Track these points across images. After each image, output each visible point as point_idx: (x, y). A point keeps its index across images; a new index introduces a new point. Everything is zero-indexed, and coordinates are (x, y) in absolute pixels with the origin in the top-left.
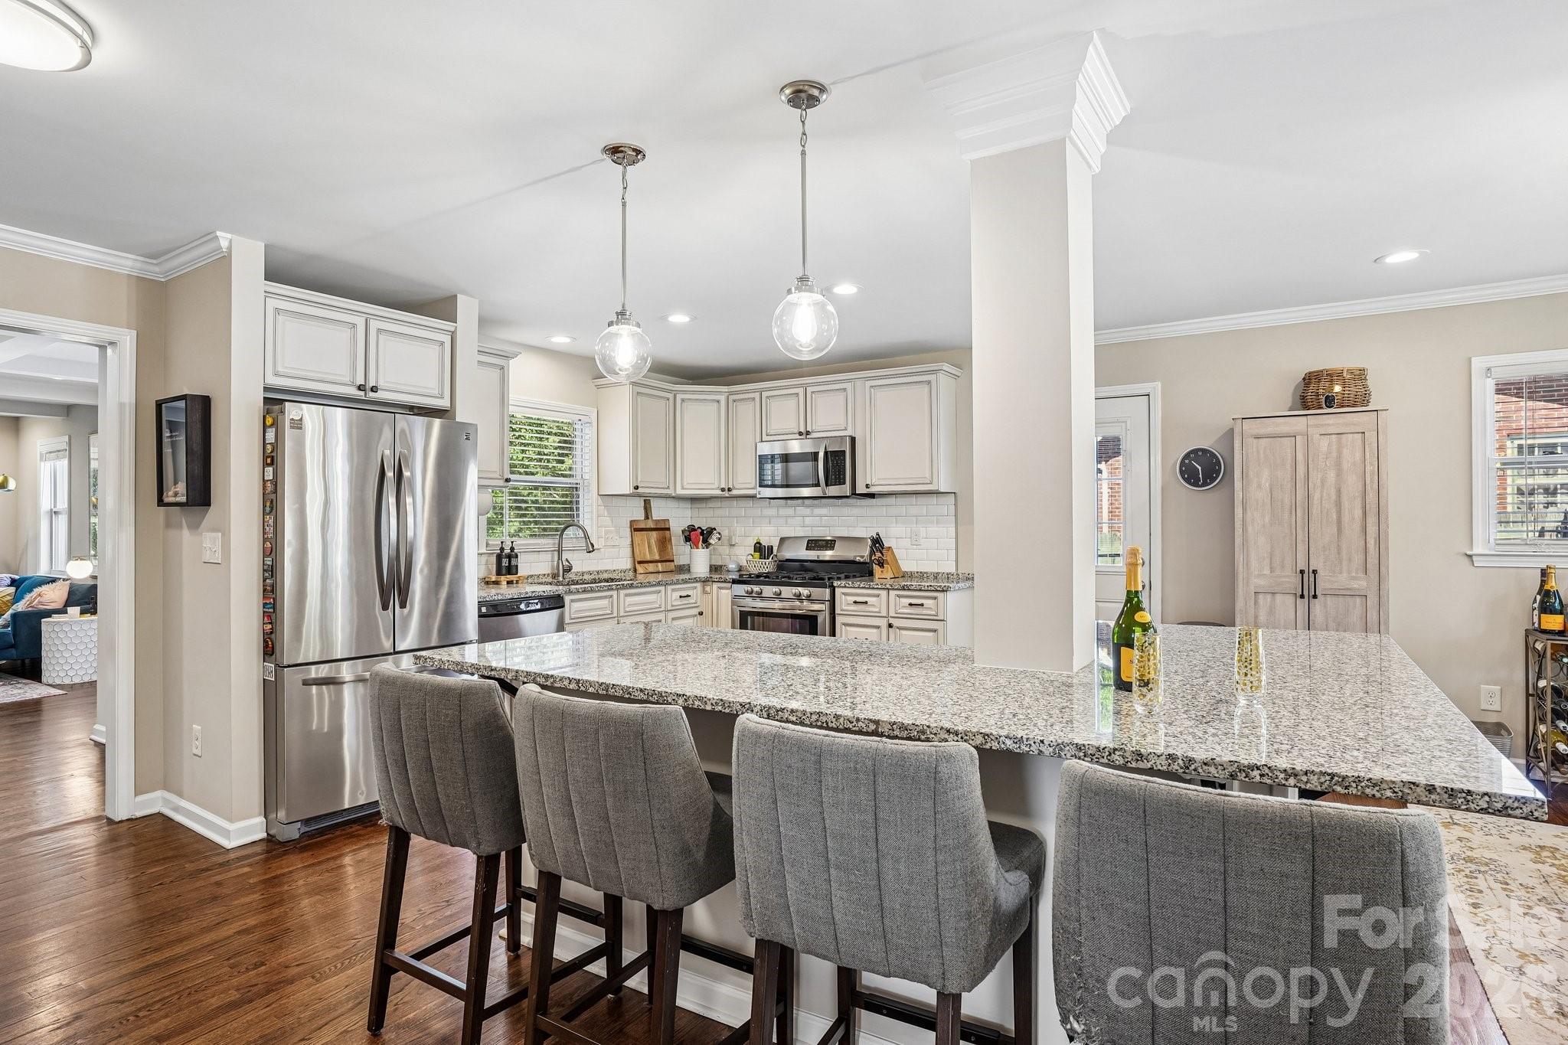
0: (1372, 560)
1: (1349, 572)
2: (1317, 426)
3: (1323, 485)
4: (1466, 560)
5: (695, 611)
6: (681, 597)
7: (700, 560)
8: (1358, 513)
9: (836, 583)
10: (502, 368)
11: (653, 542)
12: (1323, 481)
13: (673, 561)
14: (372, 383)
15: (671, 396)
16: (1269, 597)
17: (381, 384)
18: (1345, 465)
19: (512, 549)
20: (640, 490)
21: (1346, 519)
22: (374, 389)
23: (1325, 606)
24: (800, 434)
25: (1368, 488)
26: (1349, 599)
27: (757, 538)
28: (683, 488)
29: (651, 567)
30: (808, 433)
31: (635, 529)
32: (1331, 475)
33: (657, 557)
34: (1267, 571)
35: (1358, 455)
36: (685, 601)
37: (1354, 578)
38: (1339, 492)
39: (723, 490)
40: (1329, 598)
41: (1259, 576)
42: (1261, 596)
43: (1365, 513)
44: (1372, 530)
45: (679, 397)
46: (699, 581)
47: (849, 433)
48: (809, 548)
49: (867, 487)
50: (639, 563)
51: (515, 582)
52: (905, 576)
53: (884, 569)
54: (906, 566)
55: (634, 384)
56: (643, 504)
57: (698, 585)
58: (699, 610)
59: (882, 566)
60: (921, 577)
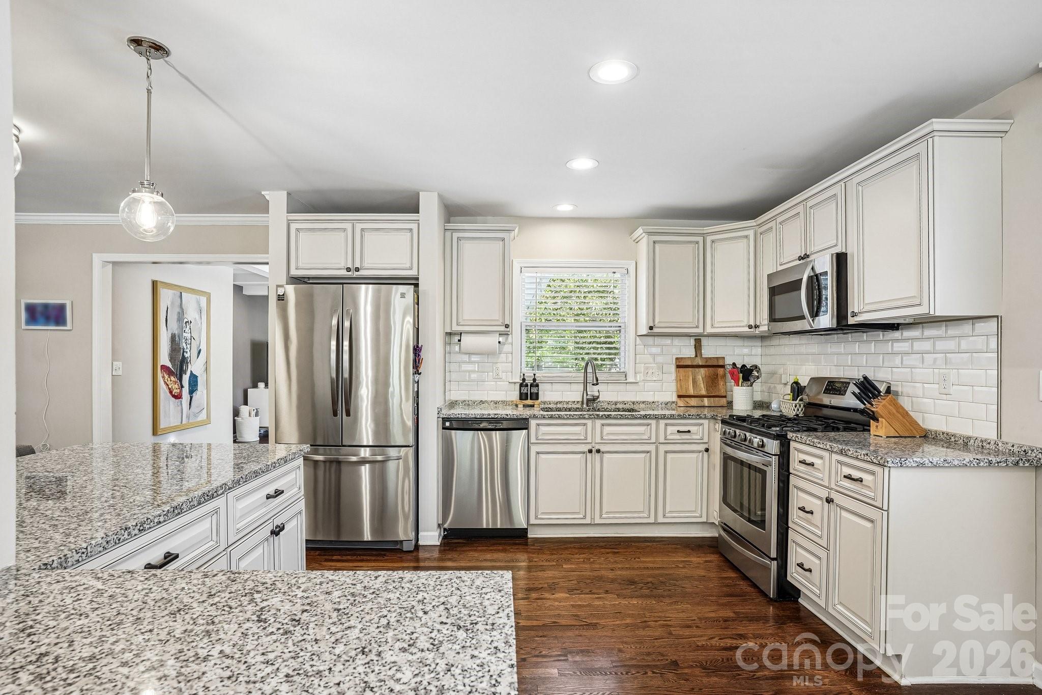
5: (702, 447)
6: (678, 431)
7: (742, 398)
9: (789, 435)
10: (503, 240)
11: (700, 378)
13: (725, 397)
14: (357, 265)
15: (700, 239)
17: (366, 265)
19: (534, 380)
20: (655, 330)
22: (357, 270)
24: (799, 259)
27: (795, 377)
28: (713, 327)
29: (693, 402)
30: (805, 257)
31: (681, 365)
33: (703, 392)
36: (682, 436)
39: (750, 327)
45: (709, 239)
46: (705, 418)
47: (838, 250)
48: (827, 391)
49: (854, 315)
50: (679, 396)
51: (533, 406)
52: (927, 436)
53: (879, 424)
54: (933, 423)
55: (650, 233)
56: (692, 342)
57: (706, 422)
58: (706, 446)
59: (876, 420)
60: (948, 440)
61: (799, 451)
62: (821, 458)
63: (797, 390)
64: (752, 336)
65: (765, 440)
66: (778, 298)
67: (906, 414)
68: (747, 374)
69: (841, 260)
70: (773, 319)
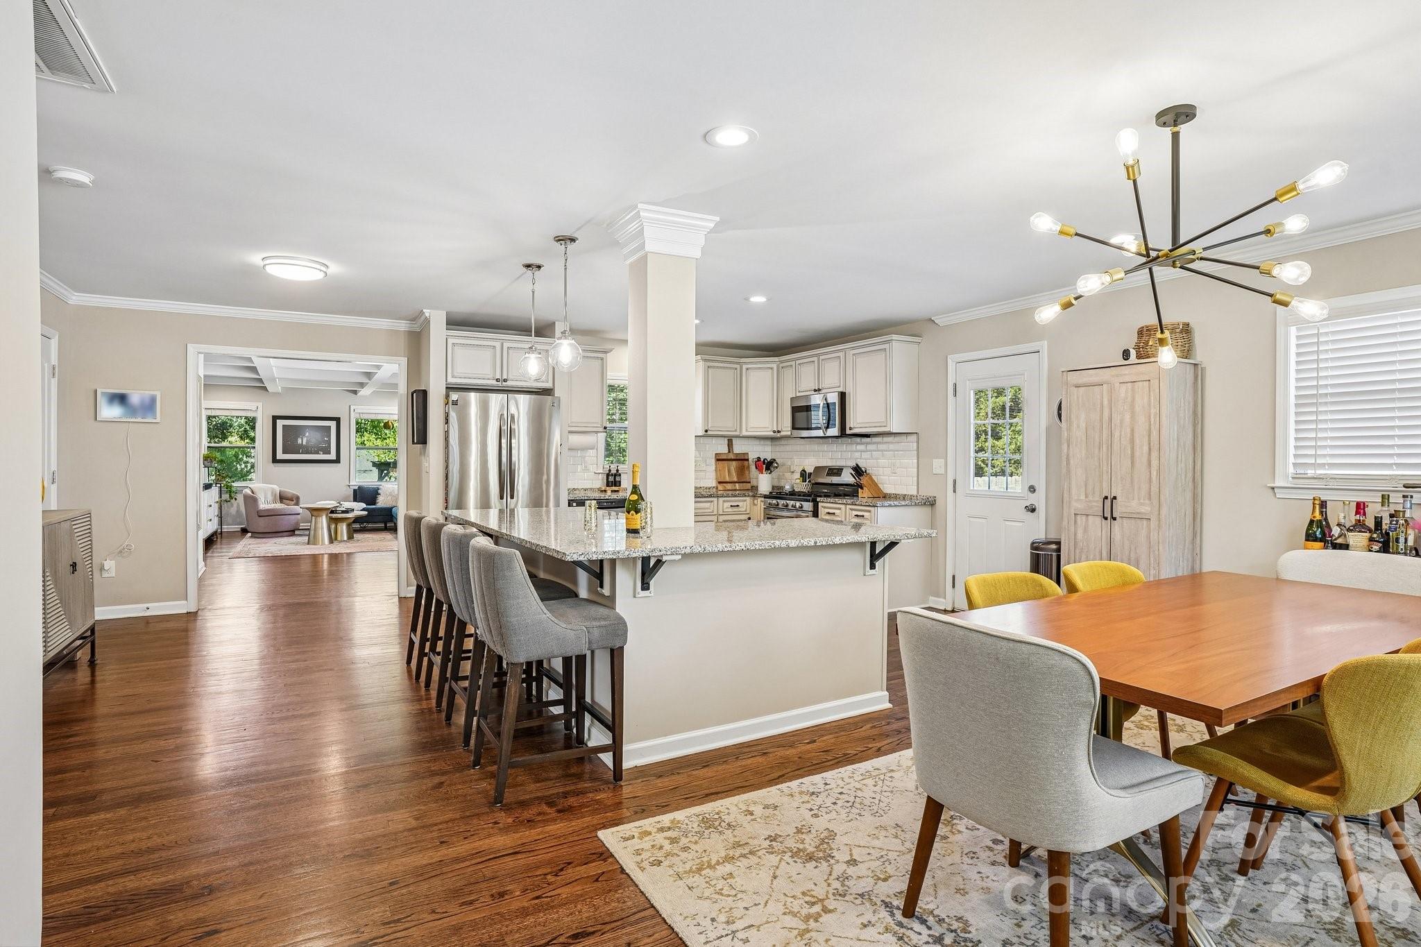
0: (1154, 489)
1: (1139, 499)
2: (1117, 376)
3: (1121, 427)
4: (1271, 490)
5: (746, 517)
6: (731, 506)
7: (764, 483)
8: (1146, 448)
9: (818, 499)
10: (602, 359)
11: (733, 469)
12: (1122, 421)
13: (750, 482)
14: (505, 377)
15: (738, 366)
16: (1084, 517)
17: (511, 377)
18: (1137, 409)
19: (617, 471)
20: (709, 433)
21: (1137, 454)
22: (505, 380)
23: (1122, 524)
24: (815, 390)
25: (1152, 427)
26: (1139, 521)
27: (802, 467)
28: (747, 430)
29: (729, 486)
30: (819, 390)
31: (719, 459)
32: (1128, 417)
33: (735, 479)
34: (1083, 497)
35: (1146, 400)
36: (735, 509)
37: (1142, 504)
38: (1132, 430)
39: (774, 432)
40: (1125, 520)
41: (1078, 500)
42: (1079, 517)
43: (1150, 449)
44: (1155, 463)
45: (744, 367)
46: (748, 496)
47: (841, 389)
48: (828, 474)
49: (850, 429)
50: (720, 483)
51: (618, 491)
52: (886, 497)
53: (864, 491)
54: (888, 489)
55: (705, 360)
56: (726, 442)
57: (748, 499)
58: (748, 516)
59: (862, 488)
60: (896, 497)
61: (825, 507)
62: (840, 509)
63: (803, 474)
64: (775, 439)
65: (802, 503)
66: (798, 415)
67: (876, 485)
68: (769, 465)
69: (843, 396)
70: (794, 428)
